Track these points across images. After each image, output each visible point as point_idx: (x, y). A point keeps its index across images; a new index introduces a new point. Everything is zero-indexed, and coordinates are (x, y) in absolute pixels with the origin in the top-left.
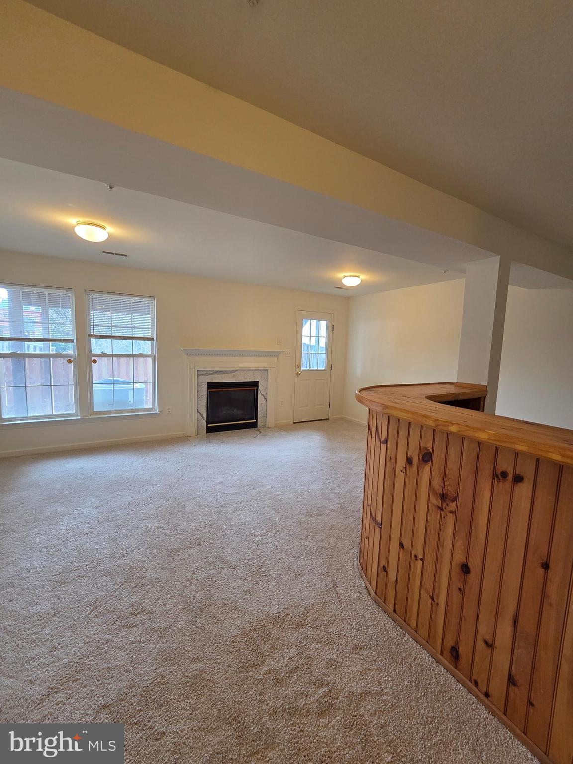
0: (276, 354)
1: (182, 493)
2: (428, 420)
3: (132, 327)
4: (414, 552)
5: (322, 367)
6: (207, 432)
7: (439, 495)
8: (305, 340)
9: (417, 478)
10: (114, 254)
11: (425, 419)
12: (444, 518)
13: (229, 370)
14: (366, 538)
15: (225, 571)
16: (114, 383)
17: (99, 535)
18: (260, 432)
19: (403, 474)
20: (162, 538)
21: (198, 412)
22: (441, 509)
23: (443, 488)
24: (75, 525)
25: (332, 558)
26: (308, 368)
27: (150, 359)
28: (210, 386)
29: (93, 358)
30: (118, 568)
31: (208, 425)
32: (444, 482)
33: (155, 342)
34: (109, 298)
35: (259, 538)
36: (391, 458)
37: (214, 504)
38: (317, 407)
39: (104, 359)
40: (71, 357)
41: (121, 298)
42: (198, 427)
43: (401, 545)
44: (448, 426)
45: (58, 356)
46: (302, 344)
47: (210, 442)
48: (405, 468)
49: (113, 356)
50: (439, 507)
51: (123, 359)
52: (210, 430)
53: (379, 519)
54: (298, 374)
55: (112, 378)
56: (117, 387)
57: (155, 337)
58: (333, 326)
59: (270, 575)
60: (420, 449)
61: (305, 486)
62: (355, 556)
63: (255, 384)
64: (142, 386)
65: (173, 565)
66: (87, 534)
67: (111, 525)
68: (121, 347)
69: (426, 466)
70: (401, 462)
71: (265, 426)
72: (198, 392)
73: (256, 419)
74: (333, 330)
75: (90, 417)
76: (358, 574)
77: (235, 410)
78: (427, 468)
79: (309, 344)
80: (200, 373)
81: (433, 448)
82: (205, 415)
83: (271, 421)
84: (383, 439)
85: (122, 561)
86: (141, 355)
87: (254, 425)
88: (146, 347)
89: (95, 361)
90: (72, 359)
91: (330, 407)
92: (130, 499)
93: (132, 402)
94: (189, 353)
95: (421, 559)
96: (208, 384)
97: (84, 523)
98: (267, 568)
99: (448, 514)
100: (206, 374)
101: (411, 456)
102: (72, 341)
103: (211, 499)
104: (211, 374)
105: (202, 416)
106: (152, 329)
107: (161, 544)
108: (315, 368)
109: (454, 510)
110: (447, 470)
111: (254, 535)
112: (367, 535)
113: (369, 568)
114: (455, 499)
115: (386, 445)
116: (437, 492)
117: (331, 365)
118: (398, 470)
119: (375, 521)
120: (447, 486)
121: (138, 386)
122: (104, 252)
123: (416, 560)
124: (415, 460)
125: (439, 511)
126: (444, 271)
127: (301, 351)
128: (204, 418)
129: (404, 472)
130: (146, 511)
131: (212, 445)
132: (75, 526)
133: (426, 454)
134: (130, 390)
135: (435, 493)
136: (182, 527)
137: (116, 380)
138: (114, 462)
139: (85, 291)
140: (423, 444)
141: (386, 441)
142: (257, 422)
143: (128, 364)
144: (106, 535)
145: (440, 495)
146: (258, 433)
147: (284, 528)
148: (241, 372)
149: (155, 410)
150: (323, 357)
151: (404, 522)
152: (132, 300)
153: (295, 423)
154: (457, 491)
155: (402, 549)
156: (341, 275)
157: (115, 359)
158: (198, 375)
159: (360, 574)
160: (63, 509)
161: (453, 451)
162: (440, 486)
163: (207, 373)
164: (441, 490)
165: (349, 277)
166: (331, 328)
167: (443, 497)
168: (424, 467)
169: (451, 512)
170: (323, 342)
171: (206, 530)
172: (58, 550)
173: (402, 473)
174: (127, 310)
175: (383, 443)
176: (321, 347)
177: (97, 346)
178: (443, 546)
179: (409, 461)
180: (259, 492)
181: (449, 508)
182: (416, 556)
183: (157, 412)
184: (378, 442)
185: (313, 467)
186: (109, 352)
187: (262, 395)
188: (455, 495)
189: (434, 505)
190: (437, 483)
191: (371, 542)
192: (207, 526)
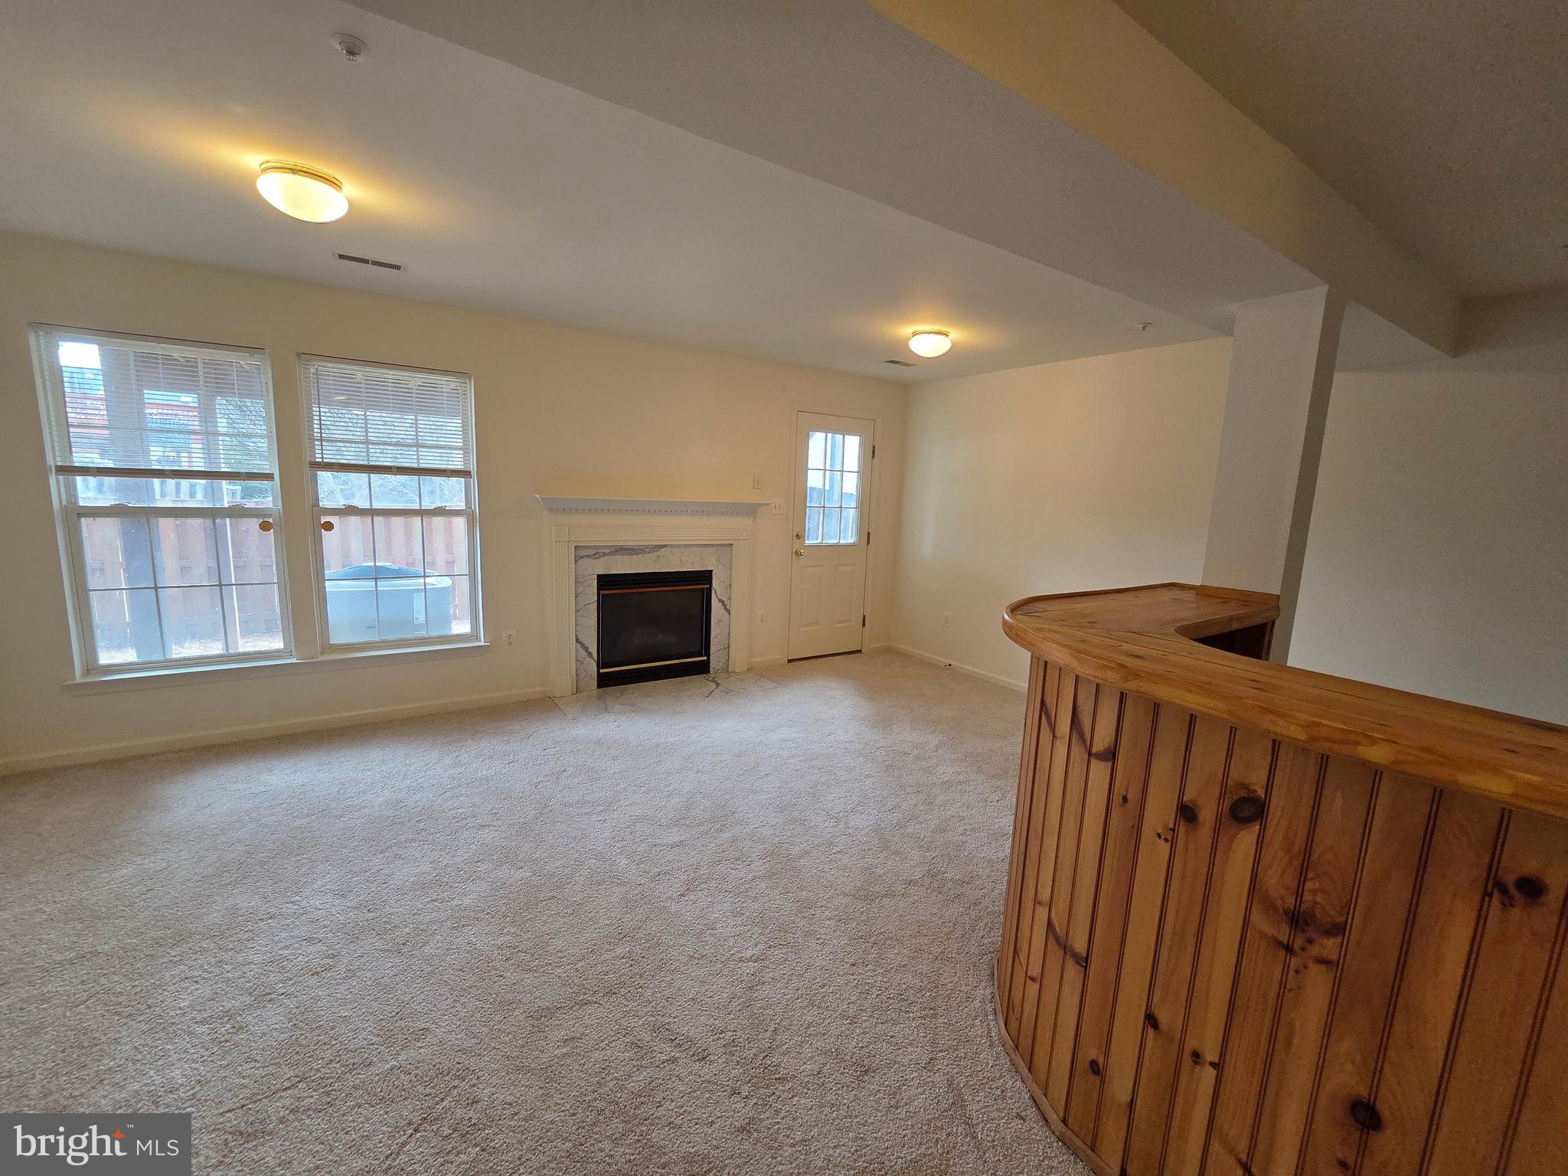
0: (750, 510)
1: (552, 846)
2: (1281, 722)
3: (418, 446)
4: (1191, 1044)
5: (850, 539)
6: (599, 686)
7: (1281, 911)
8: (814, 480)
9: (1211, 864)
10: (366, 261)
11: (1270, 717)
12: (1297, 972)
13: (647, 546)
14: (1033, 979)
15: (678, 1070)
16: (378, 574)
17: (350, 974)
18: (718, 685)
19: (1165, 848)
20: (512, 976)
21: (577, 640)
22: (1289, 949)
23: (1299, 895)
24: (286, 947)
25: (935, 1016)
26: (819, 541)
27: (460, 523)
28: (606, 582)
29: (324, 519)
30: (402, 1076)
31: (601, 671)
32: (1302, 880)
33: (474, 482)
34: (360, 373)
35: (752, 967)
36: (1125, 799)
37: (633, 875)
38: (836, 626)
39: (354, 521)
40: (270, 516)
41: (391, 374)
42: (578, 675)
43: (1151, 1020)
44: (1357, 743)
45: (236, 512)
46: (807, 487)
47: (606, 710)
48: (1173, 830)
49: (372, 512)
50: (1280, 944)
51: (397, 521)
52: (604, 681)
53: (1080, 944)
54: (798, 554)
55: (372, 564)
56: (384, 586)
57: (473, 467)
58: (874, 447)
59: (794, 1076)
60: (1224, 785)
61: (838, 820)
62: (989, 1007)
63: (705, 577)
64: (447, 582)
65: (545, 1058)
66: (317, 973)
67: (379, 944)
68: (390, 492)
69: (1242, 834)
70: (1159, 811)
71: (726, 669)
72: (576, 597)
73: (708, 654)
74: (873, 457)
75: (321, 658)
76: (1005, 1060)
77: (661, 636)
78: (1246, 839)
79: (821, 487)
80: (581, 553)
81: (1269, 787)
82: (594, 649)
83: (739, 659)
84: (1099, 746)
85: (412, 1053)
86: (440, 512)
87: (703, 668)
88: (452, 493)
89: (329, 526)
90: (271, 521)
91: (864, 625)
92: (427, 868)
93: (422, 618)
94: (555, 508)
95: (1212, 1064)
96: (599, 576)
97: (309, 940)
98: (784, 1054)
99: (1311, 965)
100: (595, 556)
101: (1191, 801)
102: (269, 477)
103: (624, 861)
104: (605, 554)
105: (586, 649)
106: (465, 449)
107: (510, 996)
108: (834, 541)
109: (1335, 957)
110: (1318, 849)
111: (740, 960)
112: (1035, 970)
113: (1042, 1052)
114: (1338, 930)
115: (1110, 764)
116: (1279, 902)
117: (869, 533)
118: (1147, 832)
119: (1066, 948)
120: (1314, 892)
121: (435, 582)
122: (341, 257)
123: (1196, 1063)
124: (1207, 814)
125: (1282, 954)
126: (1141, 326)
127: (806, 502)
128: (590, 655)
129: (1166, 840)
130: (467, 901)
131: (612, 718)
132: (285, 952)
133: (1244, 800)
134: (417, 590)
135: (1269, 906)
136: (559, 943)
137: (382, 567)
138: (384, 768)
139: (299, 355)
140: (1235, 774)
141: (1111, 755)
142: (708, 662)
143: (408, 532)
144: (369, 975)
145: (1286, 912)
146: (714, 686)
147: (807, 934)
148: (674, 550)
149: (478, 639)
150: (851, 515)
151: (1162, 965)
152: (415, 380)
153: (790, 661)
154: (1347, 908)
155: (1151, 1031)
156: (908, 330)
157: (378, 520)
158: (577, 558)
159: (1011, 1060)
160: (255, 902)
161: (1338, 803)
162: (1287, 889)
163: (597, 553)
164: (1290, 901)
165: (927, 335)
166: (870, 453)
167: (1297, 919)
168: (1235, 835)
169: (1321, 961)
170: (851, 484)
171: (620, 950)
172: (241, 1028)
173: (1161, 842)
174: (403, 404)
175: (1102, 756)
176: (845, 493)
177: (332, 489)
178: (1288, 1044)
179: (1187, 813)
180: (735, 840)
181: (1315, 950)
182: (1196, 1056)
183: (482, 643)
184: (1078, 753)
185: (850, 770)
186: (361, 503)
187: (721, 601)
188: (1342, 919)
189: (1263, 935)
190: (1277, 879)
191: (1050, 997)
192: (622, 937)
